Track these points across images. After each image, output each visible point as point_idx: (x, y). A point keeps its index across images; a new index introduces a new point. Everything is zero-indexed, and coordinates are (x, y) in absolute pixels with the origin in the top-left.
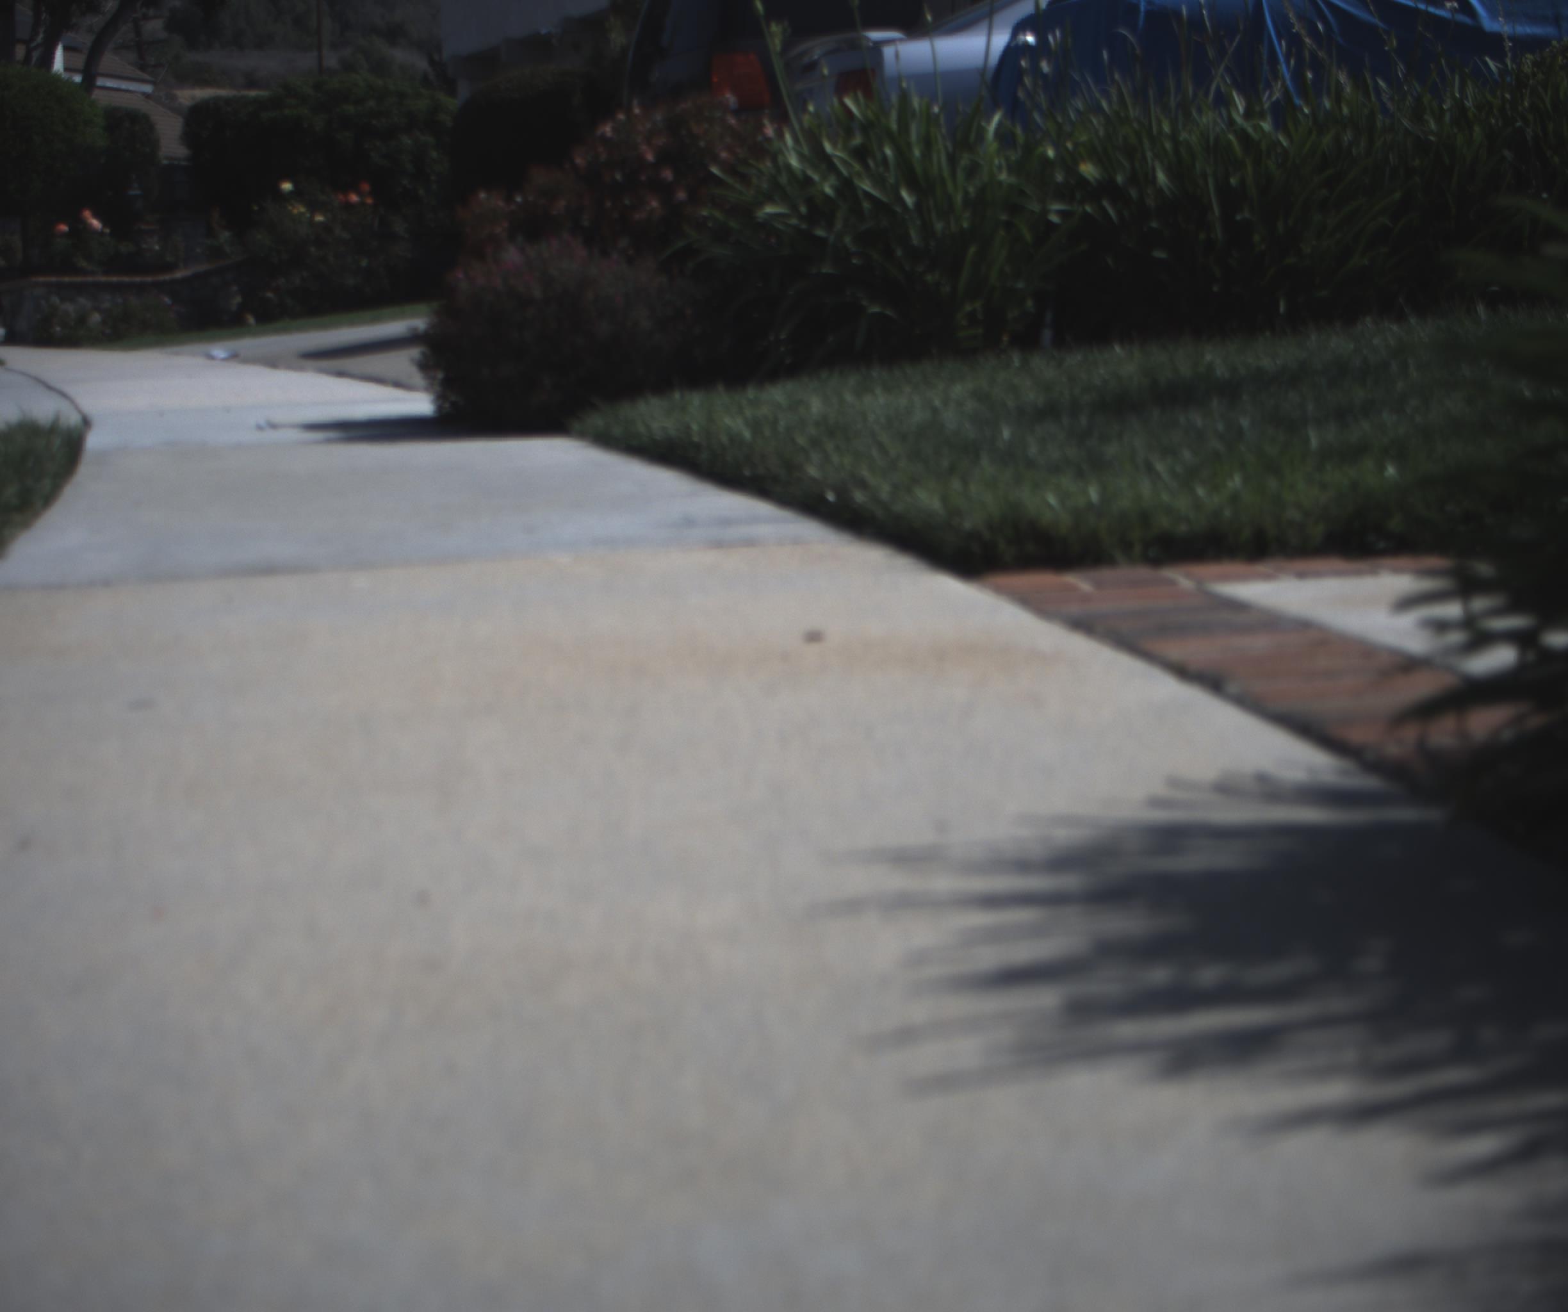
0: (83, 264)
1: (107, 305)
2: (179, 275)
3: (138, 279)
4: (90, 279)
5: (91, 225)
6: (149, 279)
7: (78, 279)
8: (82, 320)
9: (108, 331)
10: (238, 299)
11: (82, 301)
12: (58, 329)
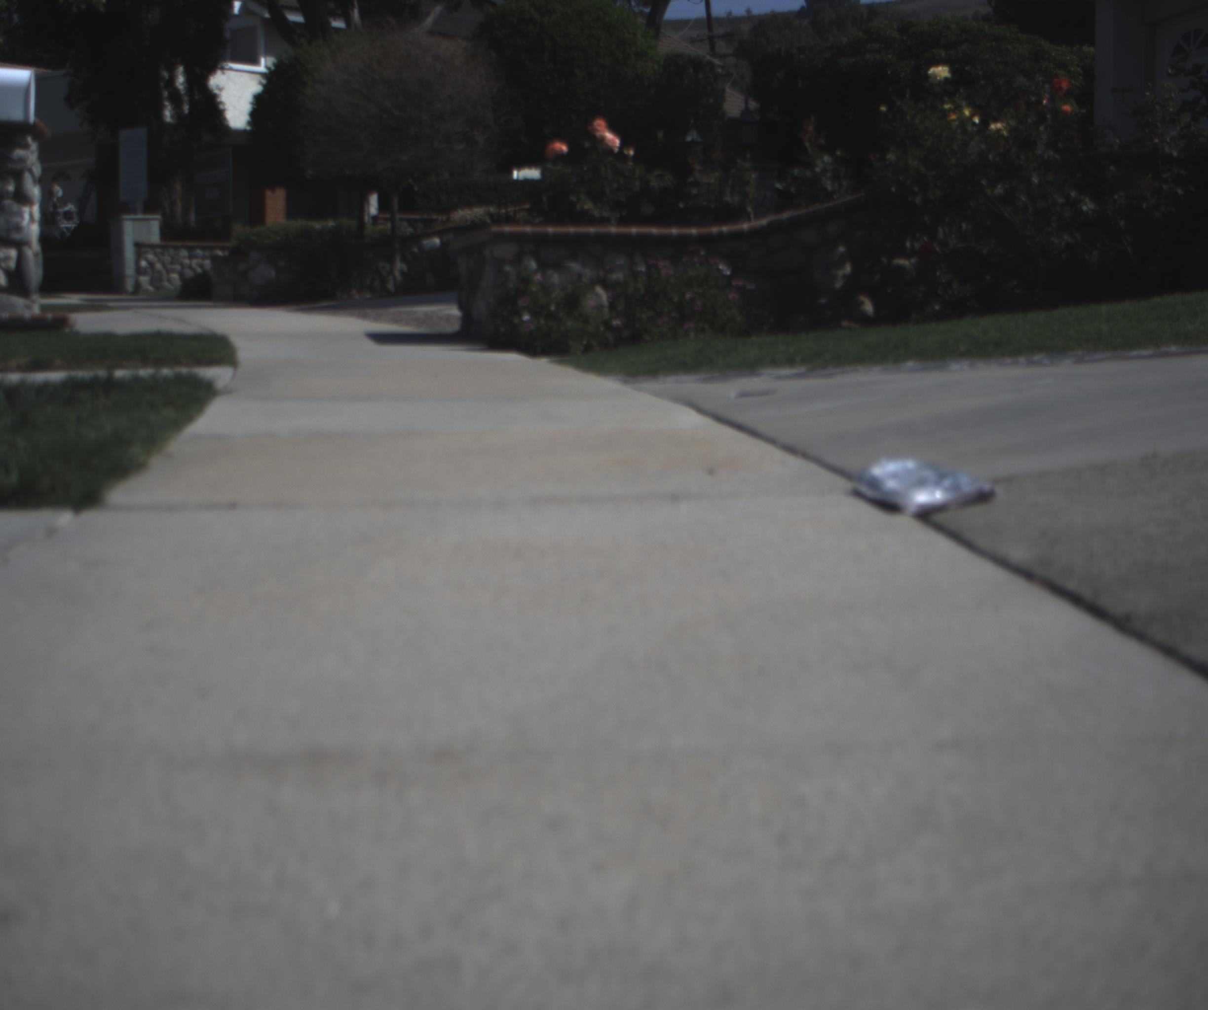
0: (588, 205)
1: (617, 276)
2: (745, 226)
3: (674, 231)
4: (592, 230)
5: (603, 139)
6: (694, 231)
7: (572, 230)
8: (572, 302)
9: (616, 322)
10: (848, 269)
11: (575, 266)
12: (526, 317)
